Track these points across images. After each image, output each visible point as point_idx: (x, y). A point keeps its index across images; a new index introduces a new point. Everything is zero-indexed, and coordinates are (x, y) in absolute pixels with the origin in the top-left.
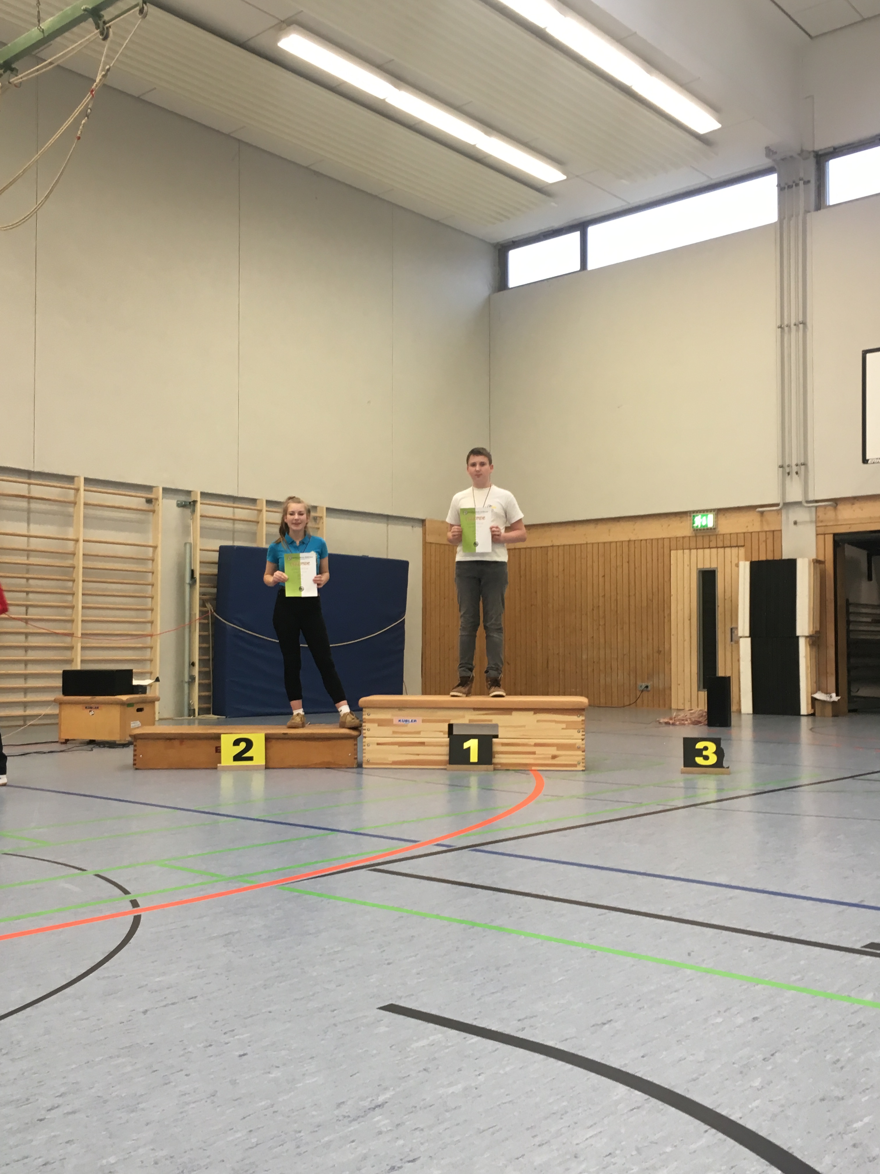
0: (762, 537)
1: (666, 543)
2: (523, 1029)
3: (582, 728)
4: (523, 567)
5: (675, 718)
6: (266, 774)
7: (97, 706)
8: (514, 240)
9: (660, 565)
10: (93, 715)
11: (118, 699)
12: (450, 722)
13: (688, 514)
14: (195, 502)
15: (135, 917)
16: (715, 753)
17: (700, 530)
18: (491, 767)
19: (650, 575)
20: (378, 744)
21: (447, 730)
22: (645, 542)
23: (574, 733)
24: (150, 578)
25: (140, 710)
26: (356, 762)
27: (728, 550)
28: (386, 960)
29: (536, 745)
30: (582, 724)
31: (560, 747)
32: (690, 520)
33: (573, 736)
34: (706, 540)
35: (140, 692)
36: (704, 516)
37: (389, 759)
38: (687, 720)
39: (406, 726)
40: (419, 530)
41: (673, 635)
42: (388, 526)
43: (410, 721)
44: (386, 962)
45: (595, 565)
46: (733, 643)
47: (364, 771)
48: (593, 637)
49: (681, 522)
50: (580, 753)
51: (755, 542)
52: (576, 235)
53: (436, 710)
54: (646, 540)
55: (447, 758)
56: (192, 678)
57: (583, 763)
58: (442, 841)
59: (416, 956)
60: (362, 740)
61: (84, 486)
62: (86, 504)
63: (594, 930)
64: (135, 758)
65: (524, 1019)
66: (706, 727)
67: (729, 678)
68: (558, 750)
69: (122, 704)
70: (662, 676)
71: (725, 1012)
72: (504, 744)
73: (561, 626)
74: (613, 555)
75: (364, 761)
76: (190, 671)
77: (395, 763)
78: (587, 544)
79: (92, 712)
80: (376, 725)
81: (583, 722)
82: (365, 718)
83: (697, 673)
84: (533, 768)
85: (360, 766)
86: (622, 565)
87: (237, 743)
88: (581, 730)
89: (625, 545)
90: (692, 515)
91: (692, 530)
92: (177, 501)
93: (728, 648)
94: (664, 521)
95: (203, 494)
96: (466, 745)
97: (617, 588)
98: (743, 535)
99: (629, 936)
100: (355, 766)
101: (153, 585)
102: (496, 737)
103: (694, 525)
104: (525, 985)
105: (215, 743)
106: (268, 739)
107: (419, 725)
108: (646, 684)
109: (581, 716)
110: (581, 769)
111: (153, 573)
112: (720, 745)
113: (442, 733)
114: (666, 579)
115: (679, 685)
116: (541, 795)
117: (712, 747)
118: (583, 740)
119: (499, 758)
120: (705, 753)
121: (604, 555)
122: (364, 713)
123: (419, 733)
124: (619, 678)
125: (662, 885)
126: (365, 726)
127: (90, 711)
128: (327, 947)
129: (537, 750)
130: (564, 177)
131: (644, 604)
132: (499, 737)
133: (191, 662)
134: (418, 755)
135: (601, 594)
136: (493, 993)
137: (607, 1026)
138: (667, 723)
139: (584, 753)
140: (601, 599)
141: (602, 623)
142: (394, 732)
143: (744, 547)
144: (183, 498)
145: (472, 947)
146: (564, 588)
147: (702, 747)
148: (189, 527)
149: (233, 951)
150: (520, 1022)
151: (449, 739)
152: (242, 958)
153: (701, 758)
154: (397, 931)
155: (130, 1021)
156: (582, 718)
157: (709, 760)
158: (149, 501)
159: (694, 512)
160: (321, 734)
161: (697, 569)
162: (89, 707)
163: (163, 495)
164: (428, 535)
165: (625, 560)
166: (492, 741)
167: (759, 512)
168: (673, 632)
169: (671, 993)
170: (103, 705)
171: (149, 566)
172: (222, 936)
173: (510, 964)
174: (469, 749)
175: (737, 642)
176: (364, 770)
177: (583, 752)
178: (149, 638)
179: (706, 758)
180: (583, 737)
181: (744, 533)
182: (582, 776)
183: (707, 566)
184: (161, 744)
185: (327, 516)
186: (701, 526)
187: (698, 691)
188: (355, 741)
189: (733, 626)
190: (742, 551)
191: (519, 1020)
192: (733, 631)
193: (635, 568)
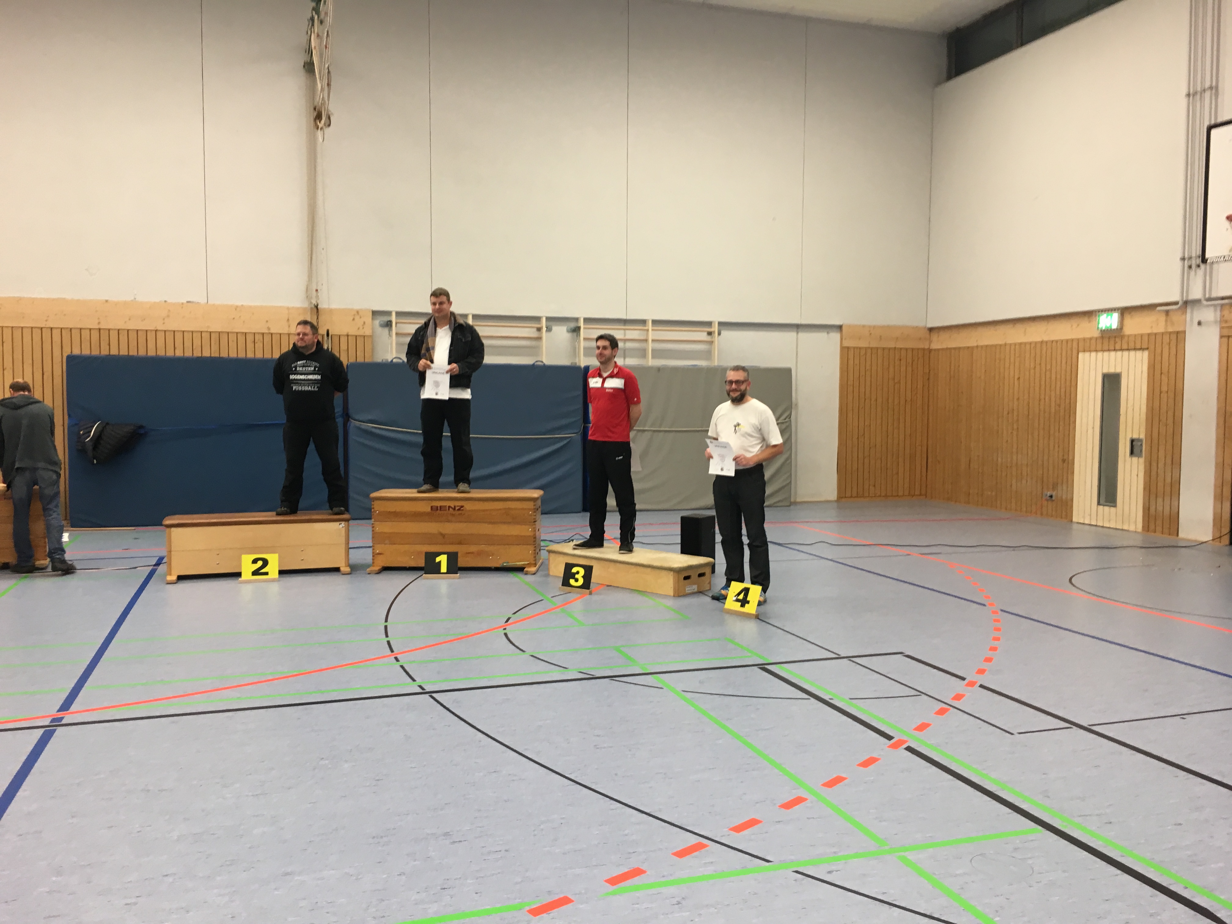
0: (1166, 339)
1: (1075, 343)
4: (953, 368)
9: (1069, 368)
13: (1093, 314)
17: (1104, 330)
27: (1132, 353)
32: (1096, 320)
34: (1112, 342)
36: (1106, 316)
40: (835, 336)
41: (1077, 444)
45: (1012, 367)
48: (1007, 441)
49: (1091, 322)
51: (1159, 344)
52: (1013, 15)
54: (1057, 341)
70: (1065, 488)
73: (981, 427)
74: (1028, 356)
78: (1005, 344)
83: (1098, 486)
86: (1035, 367)
89: (1038, 346)
90: (1098, 314)
91: (1097, 331)
92: (567, 328)
93: (1128, 460)
94: (1074, 322)
95: (586, 320)
97: (1030, 391)
98: (1147, 336)
103: (1099, 326)
108: (1051, 493)
114: (1073, 383)
115: (1081, 497)
121: (1019, 358)
124: (1028, 485)
131: (1053, 410)
135: (1015, 397)
140: (1016, 403)
141: (1015, 427)
143: (1148, 350)
146: (985, 389)
148: (576, 348)
158: (536, 330)
159: (1099, 311)
161: (1102, 372)
164: (846, 340)
165: (1038, 361)
167: (1159, 311)
168: (1077, 440)
181: (1149, 334)
183: (1112, 370)
185: (720, 330)
186: (1106, 326)
187: (1098, 505)
190: (1146, 353)
192: (1134, 443)
193: (1046, 371)
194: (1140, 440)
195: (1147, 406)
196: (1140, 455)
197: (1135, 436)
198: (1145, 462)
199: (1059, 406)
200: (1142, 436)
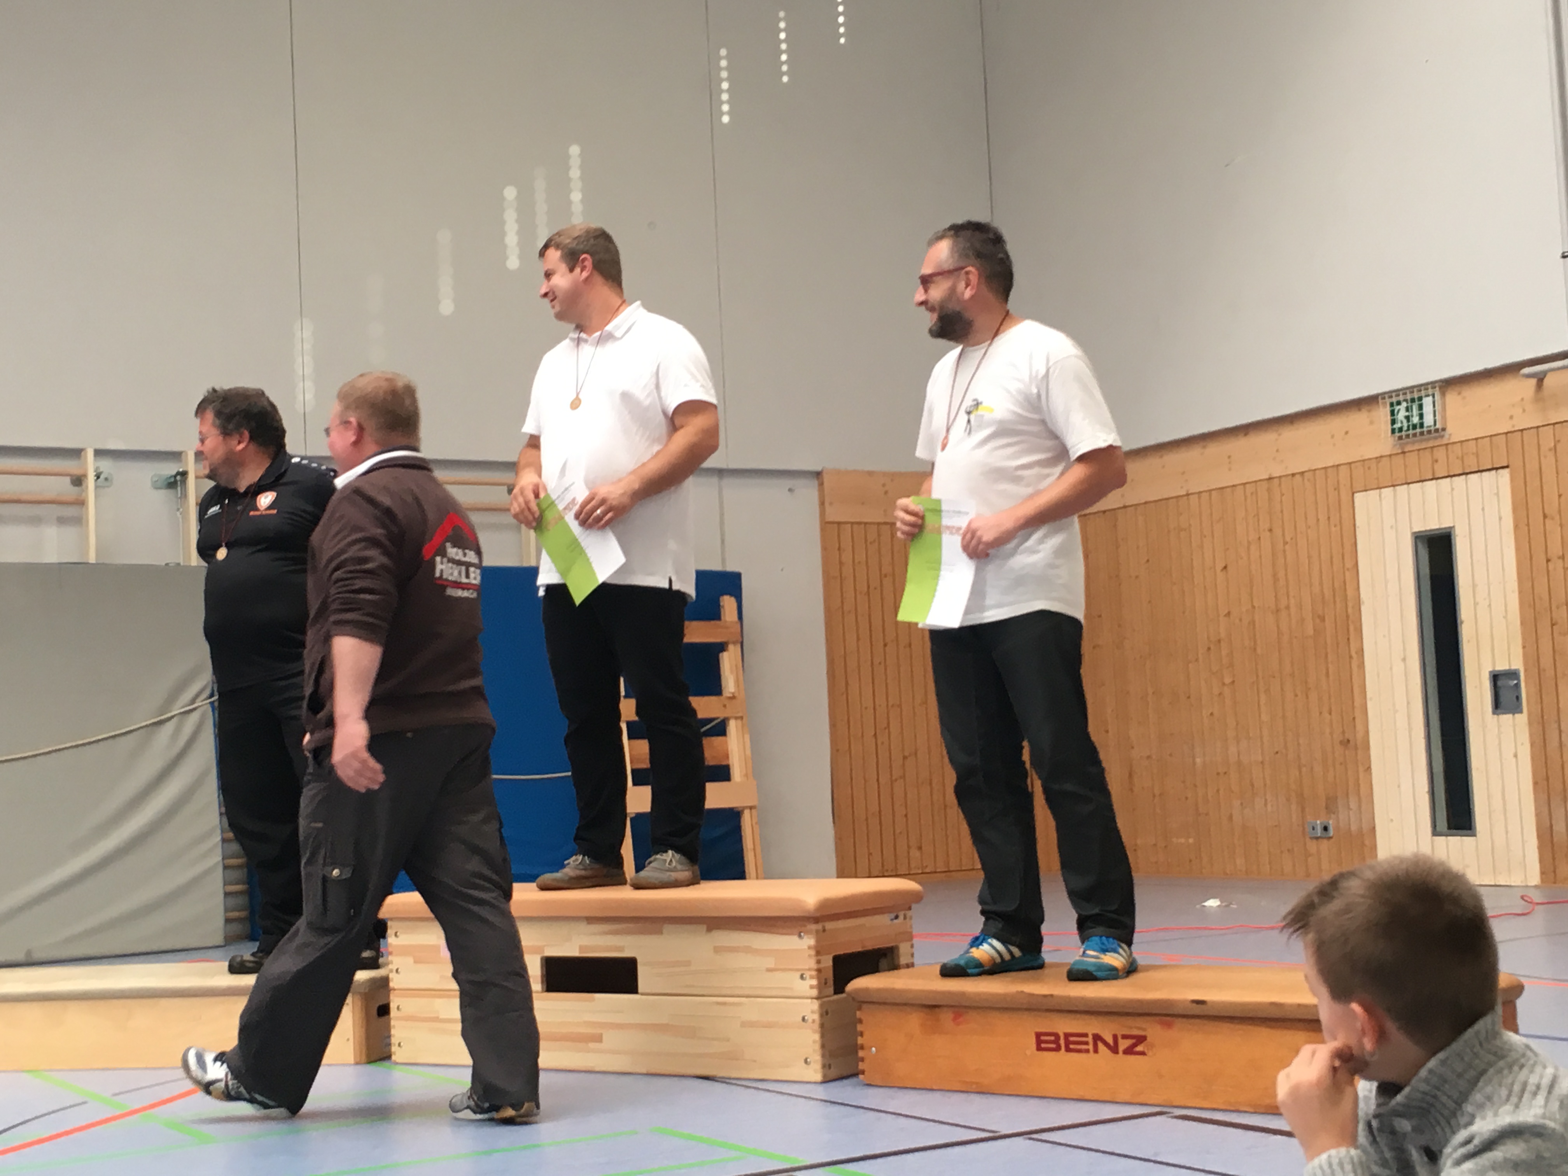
0: (1546, 438)
1: (1345, 475)
13: (1381, 401)
14: (184, 474)
17: (1408, 436)
19: (1315, 556)
27: (1474, 480)
32: (1386, 414)
34: (1427, 459)
36: (1413, 400)
41: (1371, 699)
45: (1207, 543)
46: (1500, 712)
48: (1212, 714)
49: (1369, 422)
51: (1531, 451)
70: (1353, 805)
73: (1150, 691)
74: (1241, 515)
78: (1188, 495)
83: (1428, 792)
86: (1259, 538)
89: (1262, 489)
90: (1389, 401)
91: (1392, 440)
92: (151, 476)
94: (1337, 426)
97: (1251, 595)
98: (1503, 437)
103: (1395, 426)
108: (1324, 822)
114: (1349, 564)
115: (1392, 820)
121: (1222, 520)
124: (1269, 808)
131: (1309, 628)
135: (1223, 610)
140: (1223, 623)
141: (1227, 680)
143: (1506, 471)
144: (168, 469)
146: (1150, 603)
148: (178, 529)
158: (73, 481)
159: (1391, 393)
161: (1412, 532)
164: (831, 504)
165: (1265, 524)
167: (1531, 376)
168: (1371, 691)
181: (1506, 433)
183: (1433, 524)
187: (1433, 835)
189: (1498, 669)
190: (1505, 478)
192: (1499, 683)
193: (1286, 543)
194: (1513, 674)
195: (1520, 592)
196: (1515, 708)
197: (1501, 666)
198: (1530, 723)
199: (1322, 619)
200: (1517, 664)
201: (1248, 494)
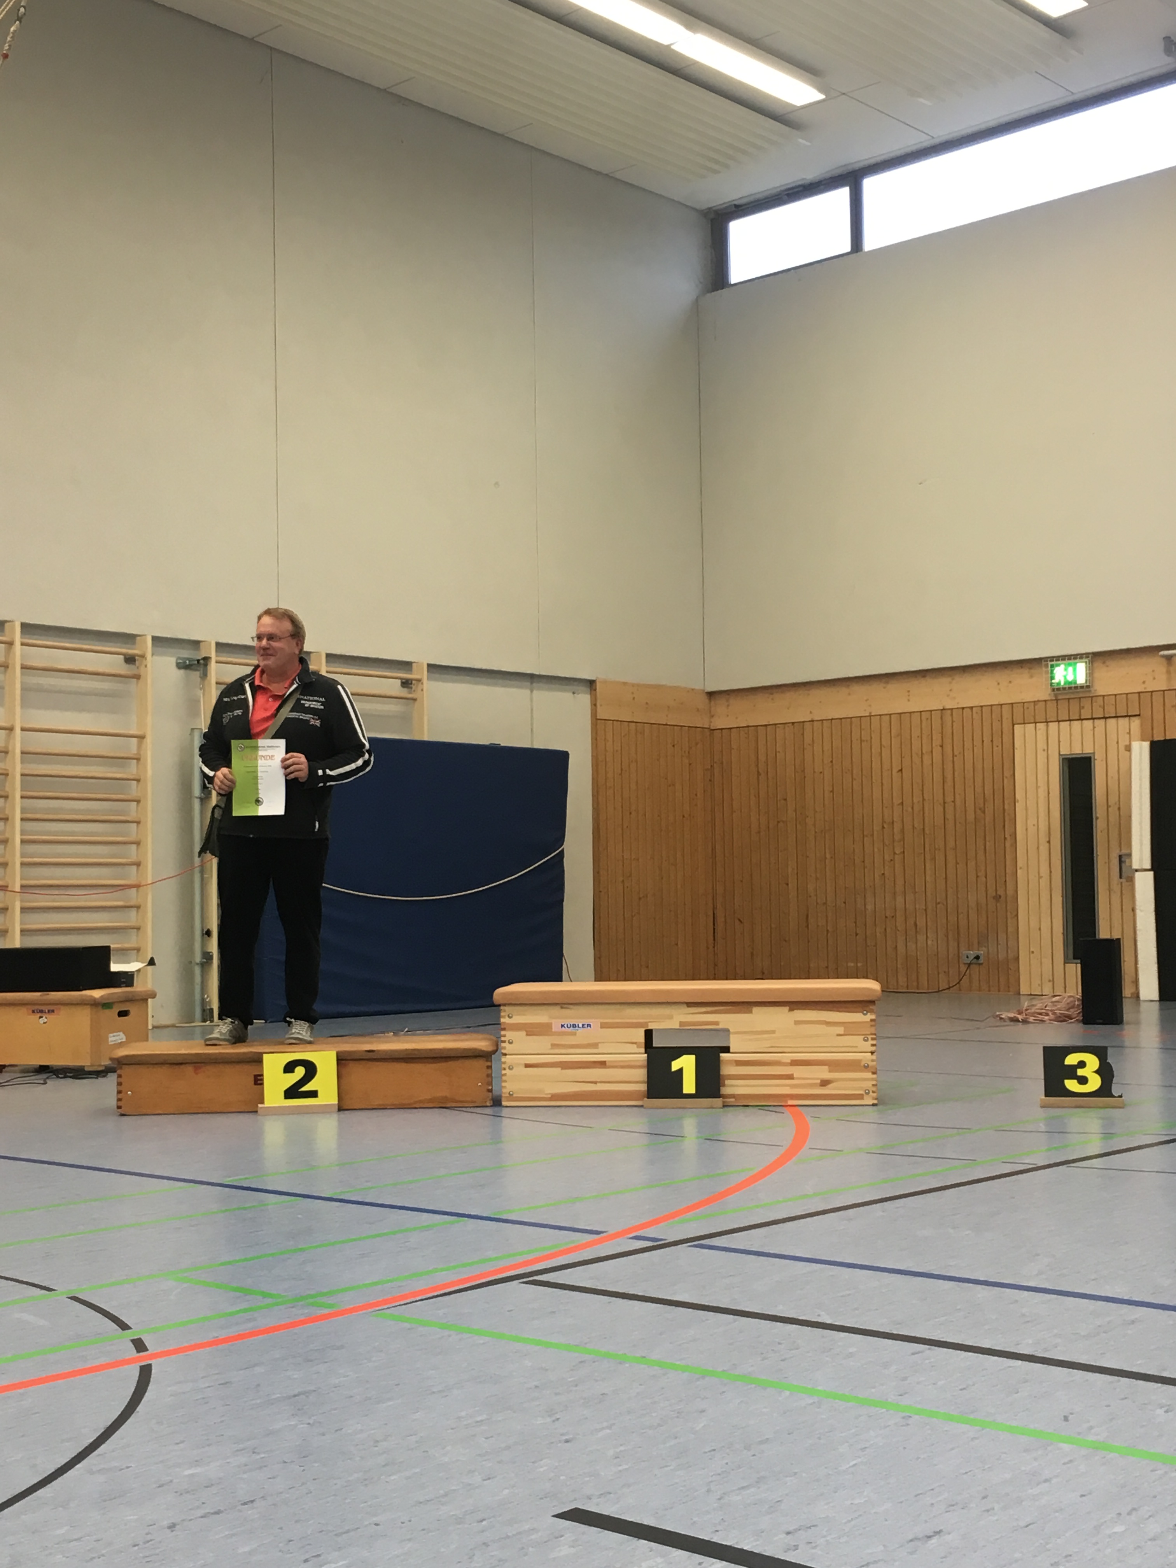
0: (1170, 699)
1: (1006, 711)
2: (796, 1547)
3: (872, 1034)
4: (762, 758)
5: (1027, 1010)
6: (339, 1121)
7: (51, 1008)
8: (736, 203)
10: (45, 1023)
11: (86, 996)
12: (648, 1026)
13: (1044, 663)
14: (207, 659)
15: (142, 1368)
16: (1097, 1072)
17: (1064, 689)
18: (718, 1102)
19: (979, 766)
20: (527, 1066)
21: (642, 1040)
22: (969, 710)
23: (857, 1041)
24: (134, 790)
25: (123, 1014)
26: (491, 1098)
27: (1112, 722)
28: (562, 1435)
29: (795, 1063)
30: (872, 1026)
31: (835, 1066)
32: (1047, 672)
33: (857, 1047)
34: (1075, 706)
35: (124, 983)
36: (1070, 665)
37: (547, 1092)
38: (1047, 1015)
39: (575, 1034)
40: (584, 699)
41: (1020, 868)
42: (532, 691)
43: (580, 1025)
44: (564, 1438)
45: (886, 751)
46: (1123, 880)
47: (505, 1112)
48: (883, 874)
49: (1031, 677)
50: (869, 1075)
51: (1158, 706)
52: (843, 194)
53: (623, 1007)
54: (971, 708)
55: (643, 1087)
56: (207, 957)
57: (873, 1092)
58: (642, 1231)
59: (610, 1427)
60: (500, 1060)
61: (21, 638)
62: (23, 667)
63: (905, 1379)
64: (120, 1096)
65: (796, 1530)
66: (1081, 1025)
67: (1118, 940)
68: (830, 1071)
69: (95, 1004)
70: (1002, 941)
71: (1129, 1514)
72: (739, 1063)
73: (828, 856)
74: (916, 733)
75: (503, 1095)
76: (203, 945)
77: (554, 1097)
78: (870, 716)
79: (44, 1019)
80: (524, 1033)
81: (873, 1023)
82: (504, 1023)
83: (1063, 933)
84: (790, 1102)
85: (497, 1102)
86: (932, 751)
87: (289, 1068)
88: (870, 1037)
89: (936, 716)
90: (1050, 663)
91: (1049, 691)
92: (177, 660)
93: (1116, 887)
94: (1002, 677)
95: (221, 647)
96: (675, 1065)
97: (923, 791)
98: (1137, 695)
99: (964, 1389)
100: (488, 1104)
101: (138, 801)
102: (727, 1050)
103: (1053, 681)
104: (795, 1474)
105: (253, 1070)
106: (342, 1060)
107: (595, 1033)
108: (977, 952)
109: (869, 1014)
110: (871, 1103)
111: (138, 781)
112: (1107, 1059)
113: (635, 1046)
114: (1007, 773)
115: (1033, 952)
116: (805, 1149)
117: (1092, 1061)
118: (872, 1053)
119: (732, 1086)
120: (1080, 1072)
121: (900, 735)
122: (502, 1014)
123: (595, 1045)
124: (929, 942)
125: (1016, 1301)
126: (505, 1036)
127: (41, 1017)
128: (463, 1414)
129: (797, 1071)
130: (822, 97)
131: (971, 818)
132: (731, 1050)
133: (205, 930)
134: (595, 1083)
135: (897, 801)
136: (743, 1488)
137: (934, 1541)
138: (1014, 1020)
139: (875, 1076)
140: (897, 810)
141: (898, 850)
142: (554, 1046)
143: (1139, 718)
144: (187, 654)
145: (703, 1411)
146: (832, 791)
147: (1076, 1063)
148: (199, 701)
149: (309, 1424)
150: (790, 1536)
151: (646, 1055)
152: (323, 1435)
153: (1075, 1081)
154: (576, 1386)
155: (148, 1542)
156: (870, 1017)
157: (1087, 1085)
158: (130, 660)
159: (1052, 659)
160: (431, 1050)
161: (1060, 755)
162: (39, 1010)
163: (152, 649)
164: (601, 705)
165: (937, 741)
166: (719, 1056)
167: (1163, 656)
168: (1021, 862)
169: (1038, 1484)
170: (62, 1007)
171: (132, 769)
172: (289, 1397)
173: (767, 1439)
174: (680, 1071)
175: (1131, 880)
176: (503, 1108)
177: (874, 1073)
178: (135, 889)
179: (1083, 1080)
180: (873, 1049)
181: (1139, 693)
182: (872, 1114)
183: (1077, 750)
184: (162, 1073)
185: (428, 679)
186: (1065, 684)
187: (1065, 963)
188: (487, 1061)
189: (1124, 851)
190: (1136, 723)
191: (788, 1533)
192: (1122, 861)
193: (954, 756)
199: (983, 810)
201: (924, 718)
